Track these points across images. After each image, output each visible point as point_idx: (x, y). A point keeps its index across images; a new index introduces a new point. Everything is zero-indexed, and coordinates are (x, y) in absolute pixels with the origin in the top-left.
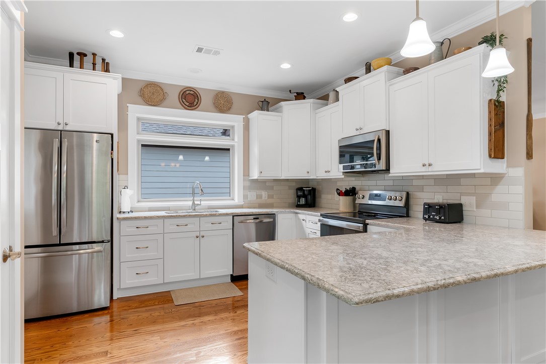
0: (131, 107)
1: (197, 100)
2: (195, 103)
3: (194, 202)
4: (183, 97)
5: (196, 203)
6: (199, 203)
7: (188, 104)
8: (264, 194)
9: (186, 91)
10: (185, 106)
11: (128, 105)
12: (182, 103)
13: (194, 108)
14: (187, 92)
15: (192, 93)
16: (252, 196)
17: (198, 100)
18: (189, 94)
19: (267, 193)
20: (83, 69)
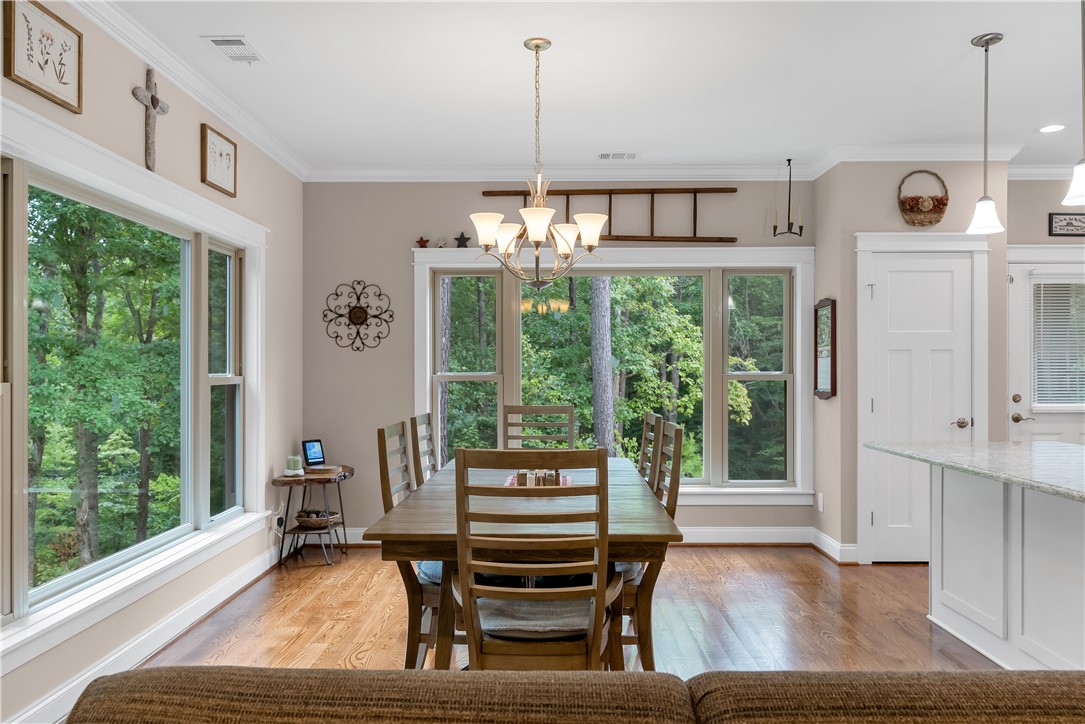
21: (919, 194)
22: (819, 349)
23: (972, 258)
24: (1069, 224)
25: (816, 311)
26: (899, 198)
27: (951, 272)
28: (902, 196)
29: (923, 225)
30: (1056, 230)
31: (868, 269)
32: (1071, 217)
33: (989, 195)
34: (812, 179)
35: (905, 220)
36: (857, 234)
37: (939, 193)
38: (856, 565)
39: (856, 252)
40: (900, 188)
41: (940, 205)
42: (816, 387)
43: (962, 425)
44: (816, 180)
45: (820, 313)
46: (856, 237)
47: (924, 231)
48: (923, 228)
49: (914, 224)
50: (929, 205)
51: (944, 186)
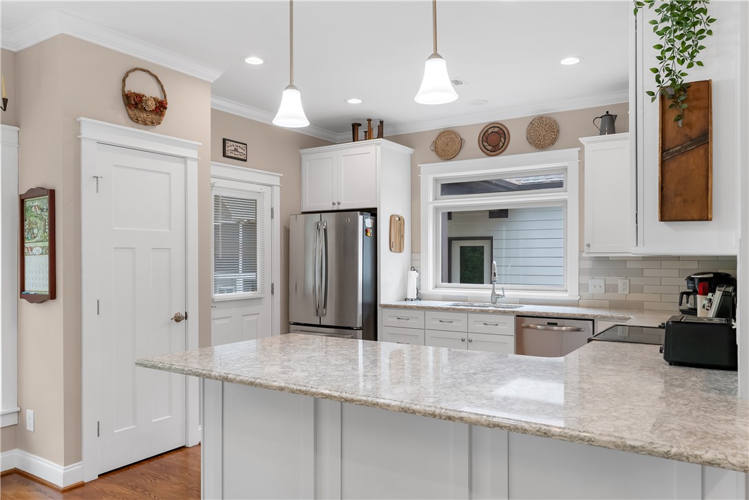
0: (424, 168)
1: (503, 140)
2: (501, 144)
3: (493, 292)
4: (485, 139)
5: (497, 293)
6: (501, 293)
7: (490, 148)
8: (621, 284)
9: (488, 130)
10: (486, 151)
11: (419, 165)
12: (484, 149)
13: (499, 151)
14: (490, 131)
15: (496, 130)
16: (597, 286)
17: (505, 139)
18: (493, 132)
19: (627, 281)
20: (358, 141)
21: (142, 93)
22: (26, 245)
23: (185, 163)
24: (236, 150)
25: (22, 202)
26: (123, 91)
27: (169, 174)
28: (127, 89)
29: (146, 124)
30: (228, 153)
31: (93, 160)
32: (238, 144)
33: (294, 84)
34: (15, 50)
35: (129, 115)
36: (82, 118)
37: (159, 97)
38: (82, 485)
39: (80, 139)
40: (124, 81)
41: (161, 107)
42: (23, 288)
43: (178, 319)
44: (19, 52)
45: (28, 203)
46: (79, 122)
47: (147, 130)
48: (146, 126)
49: (137, 121)
50: (152, 105)
51: (164, 92)
